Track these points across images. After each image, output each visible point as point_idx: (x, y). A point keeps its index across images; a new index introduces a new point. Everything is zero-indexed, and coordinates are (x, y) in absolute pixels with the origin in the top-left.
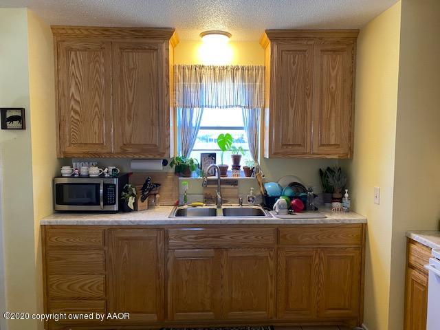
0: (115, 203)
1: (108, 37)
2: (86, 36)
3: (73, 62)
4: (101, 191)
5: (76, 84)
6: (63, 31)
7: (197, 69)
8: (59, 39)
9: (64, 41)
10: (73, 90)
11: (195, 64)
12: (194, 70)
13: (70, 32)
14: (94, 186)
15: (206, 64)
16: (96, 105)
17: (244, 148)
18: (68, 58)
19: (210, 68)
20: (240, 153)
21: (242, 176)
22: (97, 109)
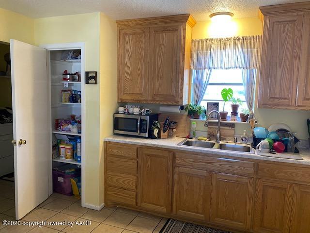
0: (146, 132)
1: (148, 24)
2: (135, 25)
3: (127, 42)
4: (139, 123)
5: (129, 56)
6: (123, 23)
7: (208, 41)
8: (120, 28)
9: (123, 29)
10: (126, 60)
11: (207, 38)
12: (205, 43)
13: (126, 23)
14: (135, 120)
15: (214, 37)
16: (139, 69)
17: (242, 100)
18: (125, 39)
19: (217, 40)
20: (238, 103)
21: (238, 120)
22: (139, 72)
